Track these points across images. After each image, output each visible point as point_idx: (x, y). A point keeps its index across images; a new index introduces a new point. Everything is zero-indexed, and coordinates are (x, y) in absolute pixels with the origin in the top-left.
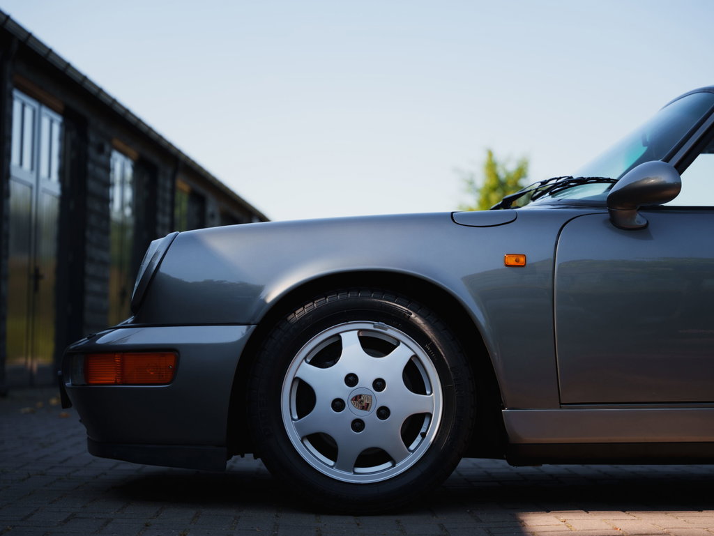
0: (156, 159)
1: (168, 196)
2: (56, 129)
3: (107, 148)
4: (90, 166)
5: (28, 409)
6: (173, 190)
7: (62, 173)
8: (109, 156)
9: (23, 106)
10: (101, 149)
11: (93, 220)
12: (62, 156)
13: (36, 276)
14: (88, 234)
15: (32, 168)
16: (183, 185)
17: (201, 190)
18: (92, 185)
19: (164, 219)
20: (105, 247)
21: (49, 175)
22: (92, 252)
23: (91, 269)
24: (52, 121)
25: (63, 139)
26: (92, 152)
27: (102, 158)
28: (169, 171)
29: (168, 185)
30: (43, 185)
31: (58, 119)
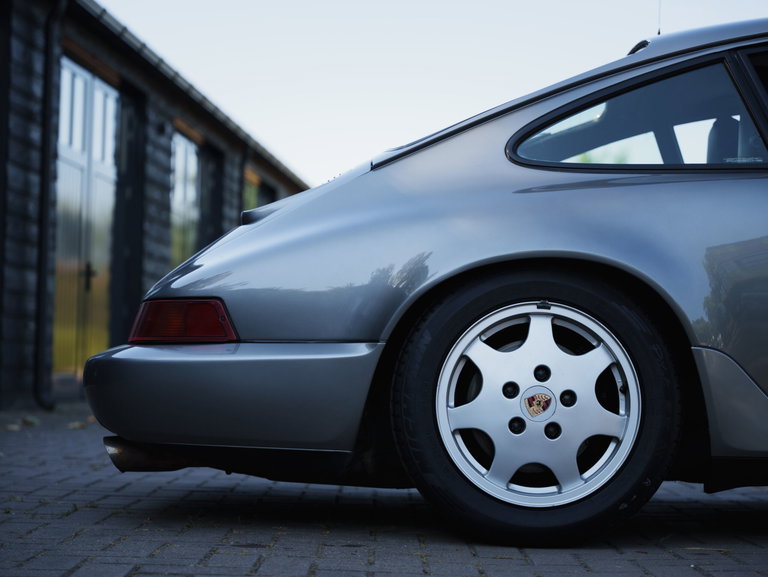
0: (222, 145)
1: (235, 187)
2: (112, 106)
3: (169, 129)
4: (150, 149)
5: (76, 424)
6: (242, 181)
7: (117, 156)
8: (171, 138)
9: (74, 76)
10: (161, 130)
11: (152, 210)
12: (118, 137)
13: (88, 273)
14: (147, 226)
15: (83, 148)
16: (252, 176)
17: (272, 181)
18: (152, 171)
19: (231, 212)
20: (165, 241)
21: (103, 157)
22: (151, 246)
23: (150, 266)
24: (106, 96)
25: (119, 118)
26: (152, 133)
27: (163, 140)
28: (237, 159)
29: (236, 174)
30: (96, 168)
31: (113, 94)
